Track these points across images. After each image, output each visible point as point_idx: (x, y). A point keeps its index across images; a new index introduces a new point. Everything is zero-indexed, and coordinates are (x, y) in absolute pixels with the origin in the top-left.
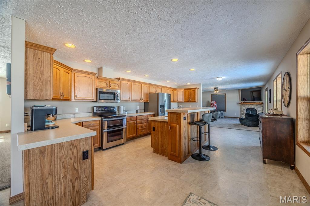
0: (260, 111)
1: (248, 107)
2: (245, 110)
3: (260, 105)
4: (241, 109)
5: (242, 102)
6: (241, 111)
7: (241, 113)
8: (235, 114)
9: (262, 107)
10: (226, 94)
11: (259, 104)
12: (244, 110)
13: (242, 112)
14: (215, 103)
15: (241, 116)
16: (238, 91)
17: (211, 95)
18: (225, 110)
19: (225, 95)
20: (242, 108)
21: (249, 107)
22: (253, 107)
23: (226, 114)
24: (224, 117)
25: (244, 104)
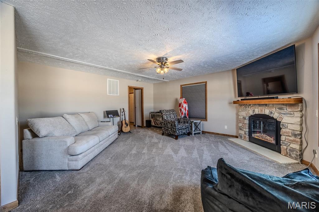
0: (290, 127)
1: (254, 111)
2: (247, 118)
3: (291, 105)
4: (238, 115)
5: (240, 99)
6: (238, 121)
7: (237, 125)
8: (226, 127)
9: (299, 114)
10: (206, 82)
11: (286, 105)
12: (244, 118)
13: (240, 125)
14: (185, 102)
15: (237, 132)
16: (231, 74)
17: (181, 86)
18: (205, 119)
19: (206, 85)
20: (240, 114)
21: (258, 111)
22: (267, 112)
23: (206, 126)
24: (204, 132)
25: (245, 105)
